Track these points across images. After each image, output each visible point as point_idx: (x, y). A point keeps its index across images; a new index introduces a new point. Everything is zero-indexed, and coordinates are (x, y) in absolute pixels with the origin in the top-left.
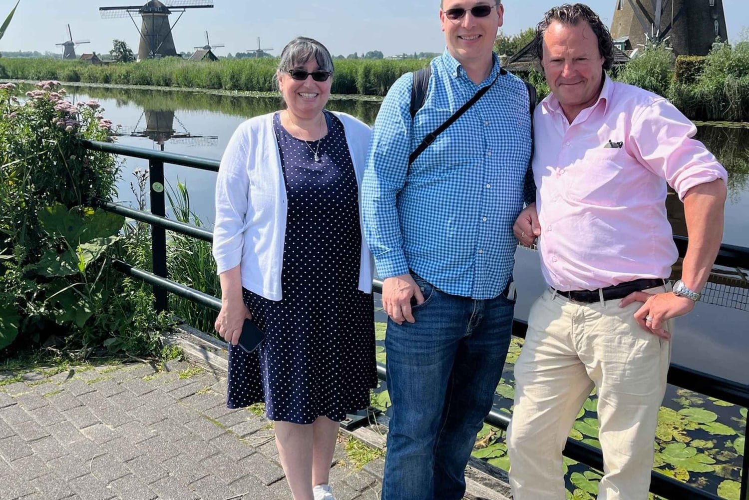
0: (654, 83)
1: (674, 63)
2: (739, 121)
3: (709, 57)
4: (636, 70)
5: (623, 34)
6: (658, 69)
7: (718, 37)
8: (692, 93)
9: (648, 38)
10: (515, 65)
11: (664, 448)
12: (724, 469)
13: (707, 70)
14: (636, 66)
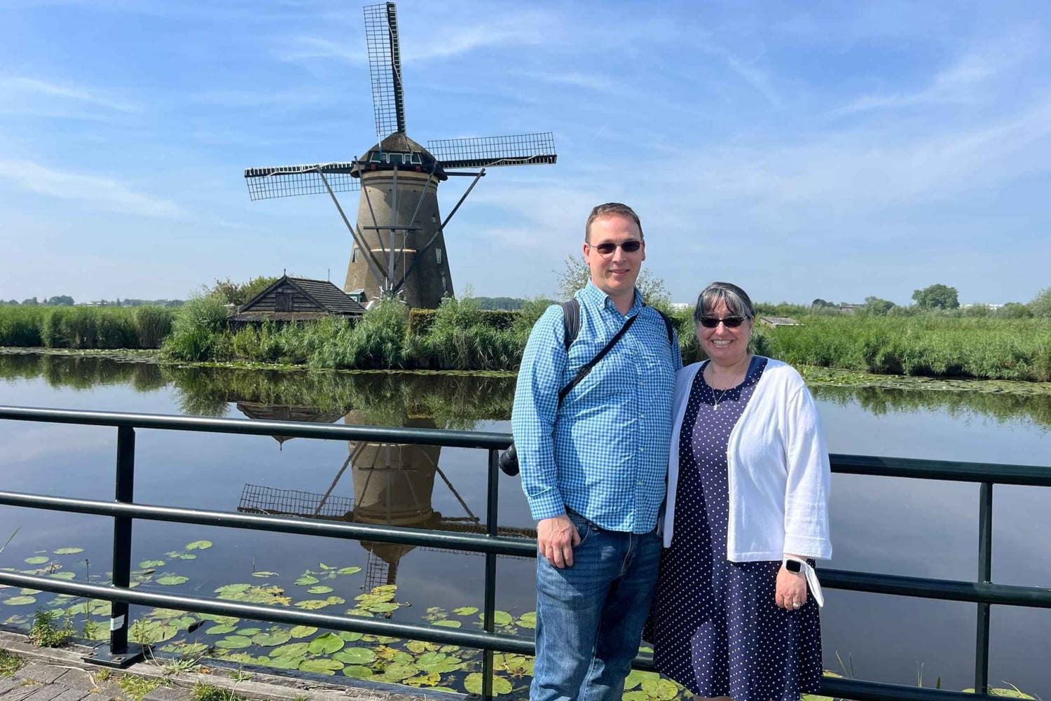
0: (390, 334)
1: (408, 315)
2: (466, 369)
3: (439, 310)
4: (373, 322)
5: (359, 286)
6: (393, 321)
7: (447, 292)
8: (426, 343)
9: (382, 290)
10: (247, 315)
11: (418, 659)
12: (468, 665)
13: (438, 322)
14: (373, 318)
